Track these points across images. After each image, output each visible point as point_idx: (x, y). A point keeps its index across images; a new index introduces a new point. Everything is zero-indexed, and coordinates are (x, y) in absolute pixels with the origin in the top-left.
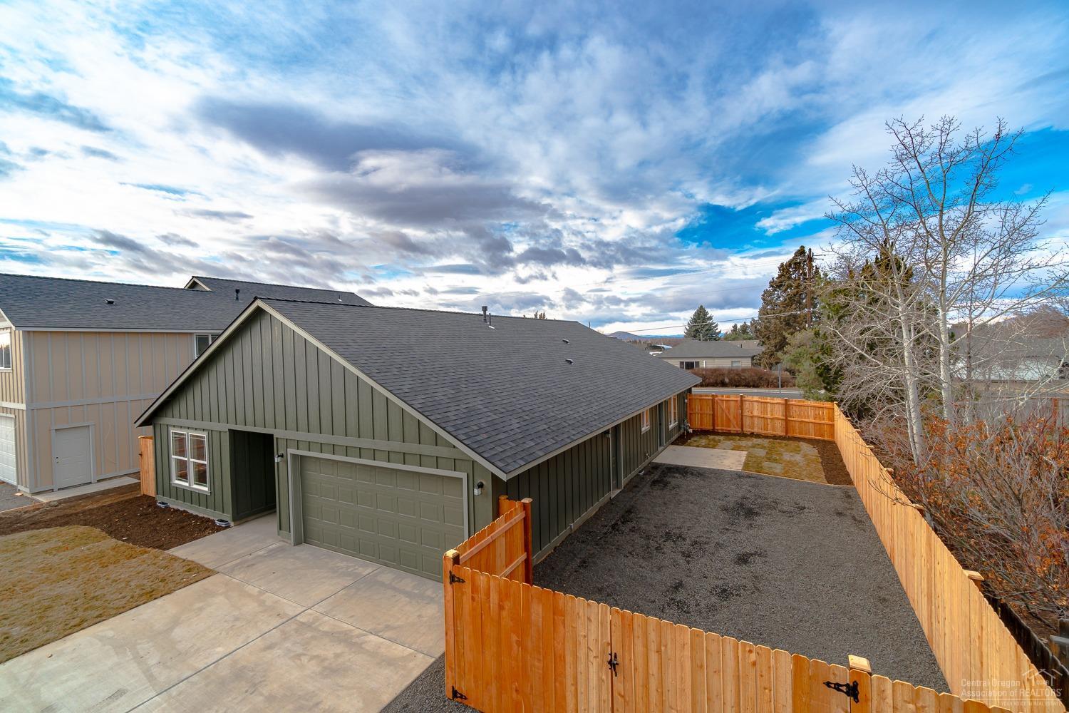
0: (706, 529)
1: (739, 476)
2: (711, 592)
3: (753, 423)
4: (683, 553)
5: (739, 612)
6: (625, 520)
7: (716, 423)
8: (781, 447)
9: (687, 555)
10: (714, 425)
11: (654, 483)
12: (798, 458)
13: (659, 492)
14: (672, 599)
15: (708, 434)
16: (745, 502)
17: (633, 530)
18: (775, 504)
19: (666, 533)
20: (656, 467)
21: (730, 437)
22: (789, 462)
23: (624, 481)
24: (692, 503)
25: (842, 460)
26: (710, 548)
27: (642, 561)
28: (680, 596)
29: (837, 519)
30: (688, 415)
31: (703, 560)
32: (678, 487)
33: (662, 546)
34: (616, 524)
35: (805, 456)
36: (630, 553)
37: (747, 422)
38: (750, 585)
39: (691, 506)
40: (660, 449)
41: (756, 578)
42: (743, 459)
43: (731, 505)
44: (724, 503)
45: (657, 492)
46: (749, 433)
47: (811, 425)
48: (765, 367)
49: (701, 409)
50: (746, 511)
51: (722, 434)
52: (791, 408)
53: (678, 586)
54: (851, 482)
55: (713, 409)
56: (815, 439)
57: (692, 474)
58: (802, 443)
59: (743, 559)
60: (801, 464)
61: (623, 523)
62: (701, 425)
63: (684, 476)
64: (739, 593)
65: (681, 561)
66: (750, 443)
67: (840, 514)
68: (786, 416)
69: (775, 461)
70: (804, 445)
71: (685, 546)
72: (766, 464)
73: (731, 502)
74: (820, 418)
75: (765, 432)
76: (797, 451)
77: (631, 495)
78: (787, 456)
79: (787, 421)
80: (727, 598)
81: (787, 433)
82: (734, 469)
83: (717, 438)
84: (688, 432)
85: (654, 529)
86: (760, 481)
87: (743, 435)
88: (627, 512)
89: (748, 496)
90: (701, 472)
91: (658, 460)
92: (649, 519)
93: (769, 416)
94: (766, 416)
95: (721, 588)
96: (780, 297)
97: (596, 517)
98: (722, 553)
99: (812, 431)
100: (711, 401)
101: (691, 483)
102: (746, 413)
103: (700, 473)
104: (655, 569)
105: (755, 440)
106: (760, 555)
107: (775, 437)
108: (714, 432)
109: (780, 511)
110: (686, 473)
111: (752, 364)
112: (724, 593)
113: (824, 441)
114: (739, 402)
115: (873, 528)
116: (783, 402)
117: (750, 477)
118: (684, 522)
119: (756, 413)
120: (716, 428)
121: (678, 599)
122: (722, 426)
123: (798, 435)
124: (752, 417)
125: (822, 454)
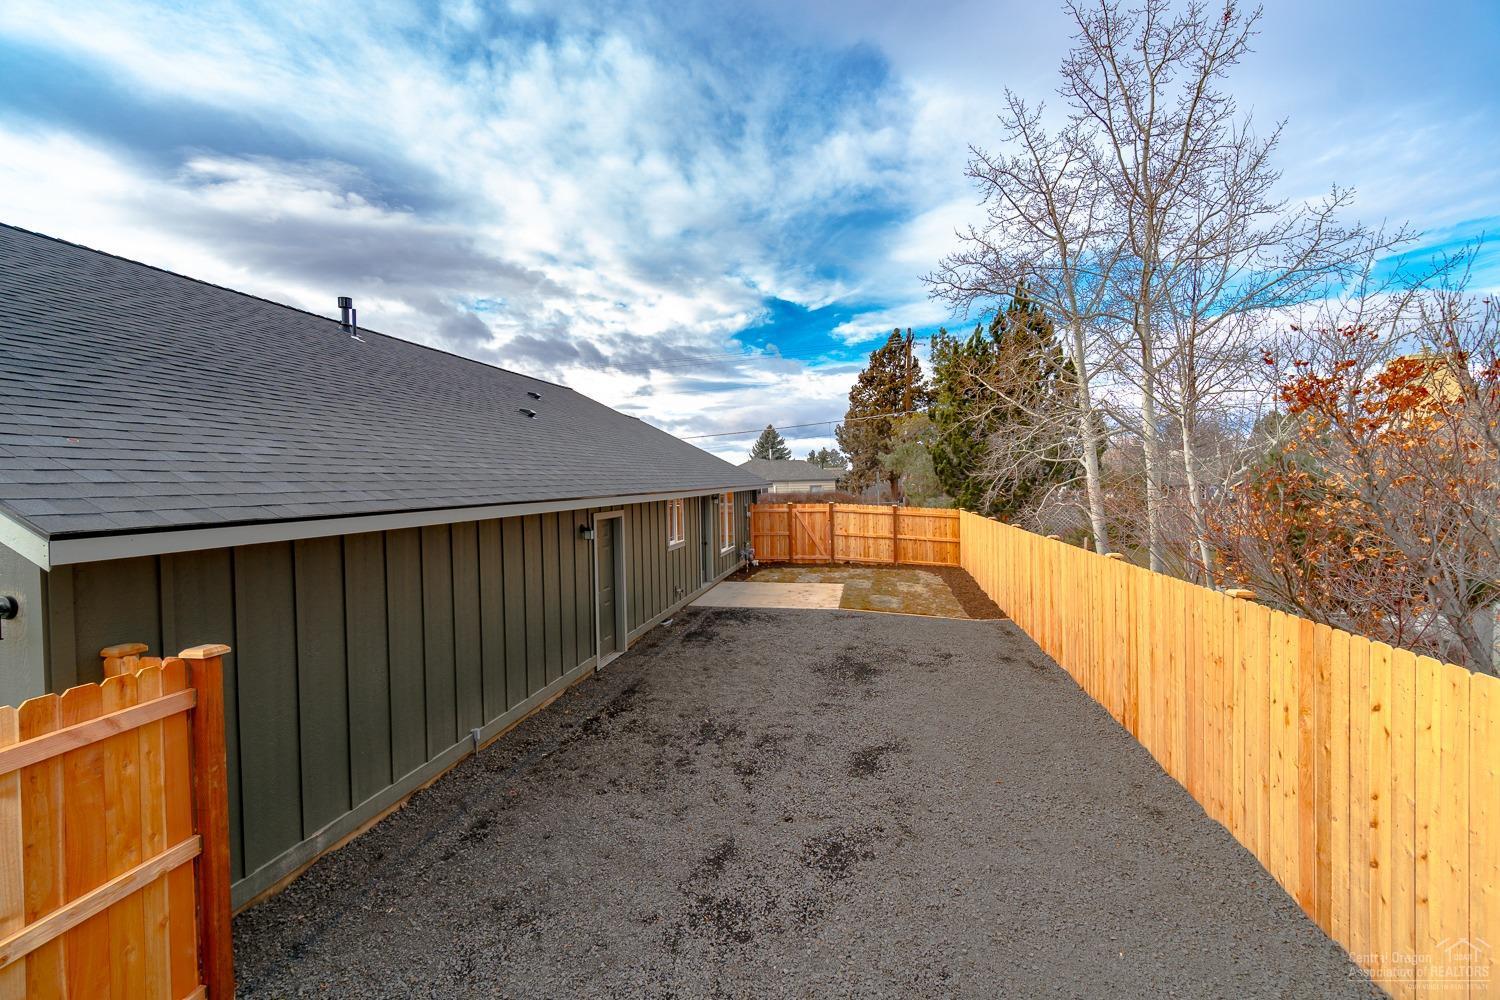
0: (784, 710)
1: (835, 616)
2: (803, 859)
3: (848, 547)
4: (738, 766)
5: (878, 906)
6: (615, 710)
7: (794, 547)
8: (892, 577)
9: (747, 771)
10: (790, 554)
11: (689, 637)
12: (919, 588)
13: (696, 651)
14: (705, 900)
15: (783, 566)
16: (851, 654)
17: (630, 728)
18: (900, 655)
19: (705, 726)
20: (695, 613)
21: (815, 569)
22: (907, 594)
23: (628, 637)
24: (757, 664)
25: (979, 588)
26: (796, 746)
27: (639, 797)
28: (724, 887)
29: (1006, 668)
30: (752, 538)
31: (781, 777)
32: (733, 639)
33: (692, 756)
34: (596, 719)
35: (927, 585)
36: (613, 782)
37: (840, 543)
38: (890, 824)
39: (755, 670)
40: (704, 586)
41: (899, 802)
42: (839, 593)
43: (829, 660)
44: (816, 659)
45: (693, 651)
46: (841, 562)
47: (929, 544)
48: (854, 491)
49: (772, 529)
50: (857, 669)
51: (804, 566)
52: (901, 518)
53: (721, 858)
54: (1002, 615)
55: (790, 526)
56: (935, 566)
57: (758, 618)
58: (917, 571)
59: (865, 763)
60: (926, 596)
61: (611, 715)
62: (772, 554)
63: (744, 623)
64: (867, 848)
65: (732, 785)
66: (845, 574)
67: (1007, 659)
68: (895, 535)
69: (887, 593)
70: (922, 574)
71: (742, 750)
72: (874, 597)
73: (828, 657)
74: (941, 534)
75: (866, 559)
76: (917, 581)
77: (641, 659)
78: (903, 587)
79: (895, 540)
80: (842, 869)
81: (896, 558)
82: (827, 607)
83: (796, 570)
84: (751, 565)
85: (679, 720)
86: (871, 622)
87: (833, 565)
88: (624, 693)
89: (855, 645)
90: (772, 614)
91: (700, 603)
92: (669, 702)
93: (871, 533)
94: (866, 535)
95: (825, 843)
96: (870, 395)
97: (554, 708)
98: (821, 754)
99: (930, 555)
100: (786, 516)
101: (756, 631)
102: (838, 531)
103: (772, 617)
104: (669, 816)
105: (852, 570)
106: (896, 749)
107: (880, 566)
108: (790, 564)
109: (913, 664)
110: (748, 618)
111: (837, 488)
112: (836, 857)
113: (946, 567)
114: (828, 514)
115: (1066, 677)
116: (891, 512)
117: (853, 617)
118: (742, 699)
119: (852, 531)
120: (795, 557)
121: (719, 899)
122: (804, 553)
123: (911, 561)
124: (847, 537)
125: (948, 580)
